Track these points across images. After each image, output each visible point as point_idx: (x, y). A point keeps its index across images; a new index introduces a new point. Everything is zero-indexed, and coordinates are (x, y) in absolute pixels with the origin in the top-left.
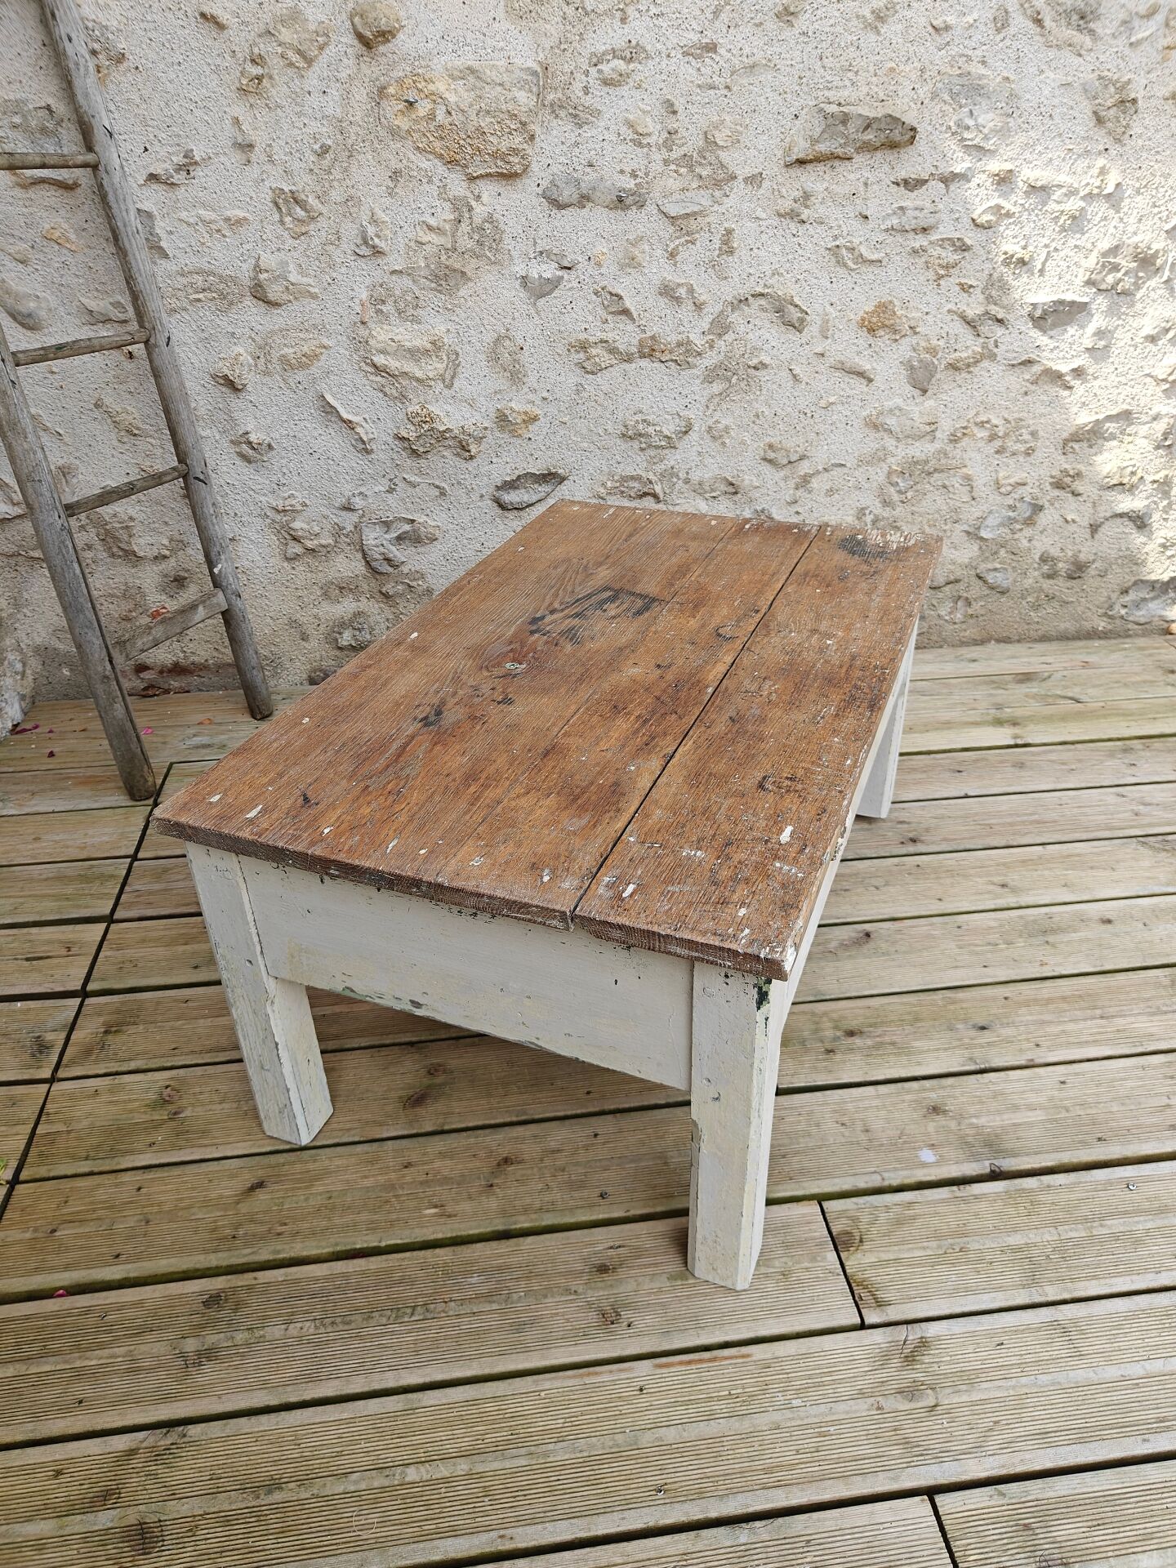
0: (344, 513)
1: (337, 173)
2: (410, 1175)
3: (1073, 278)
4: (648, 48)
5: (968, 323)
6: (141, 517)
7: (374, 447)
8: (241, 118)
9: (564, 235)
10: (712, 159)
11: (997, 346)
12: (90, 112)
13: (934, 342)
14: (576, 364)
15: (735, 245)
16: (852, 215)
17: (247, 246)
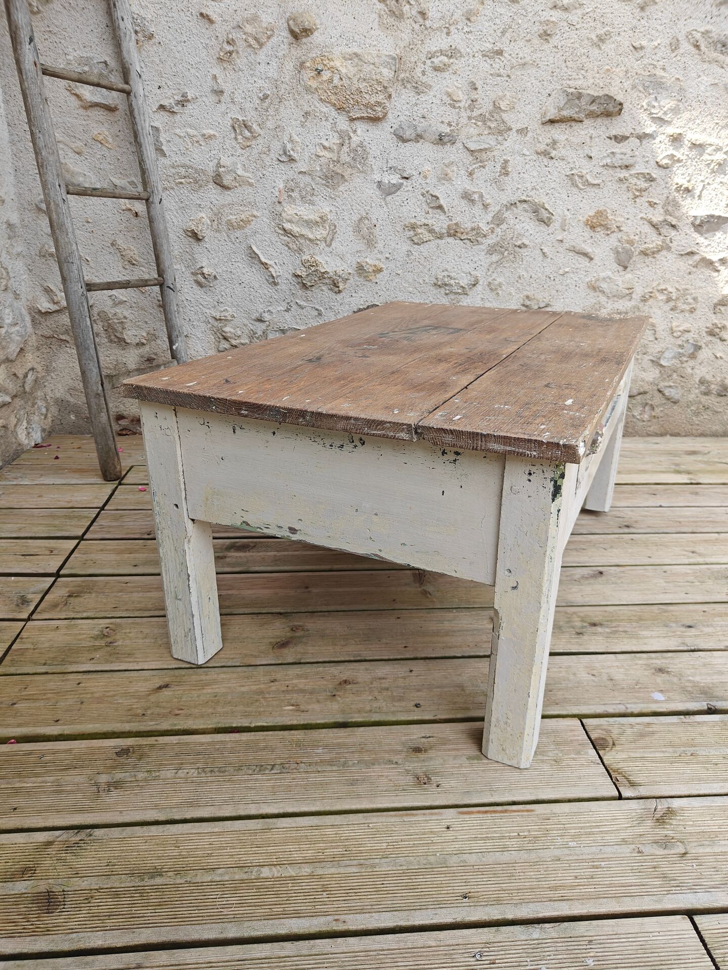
0: (257, 323)
1: (271, 112)
2: (274, 687)
3: (720, 202)
4: (462, 50)
5: (654, 226)
6: (131, 317)
7: (280, 281)
8: (217, 76)
9: (405, 158)
10: (498, 117)
11: (671, 242)
12: (130, 61)
13: (632, 237)
14: (408, 238)
15: (510, 170)
16: (582, 156)
17: (213, 152)
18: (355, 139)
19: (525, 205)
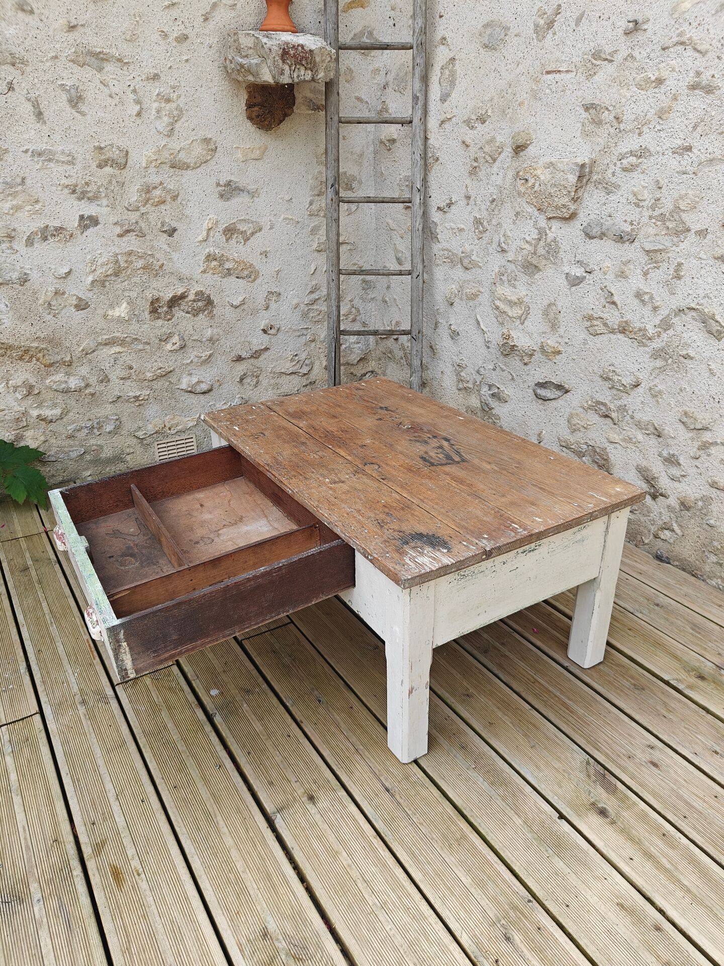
0: (477, 374)
1: (496, 212)
4: (652, 149)
7: (490, 346)
8: (468, 185)
9: (590, 254)
10: (677, 218)
12: (413, 181)
14: (585, 328)
15: (682, 274)
17: (463, 241)
18: (551, 236)
19: (693, 313)
